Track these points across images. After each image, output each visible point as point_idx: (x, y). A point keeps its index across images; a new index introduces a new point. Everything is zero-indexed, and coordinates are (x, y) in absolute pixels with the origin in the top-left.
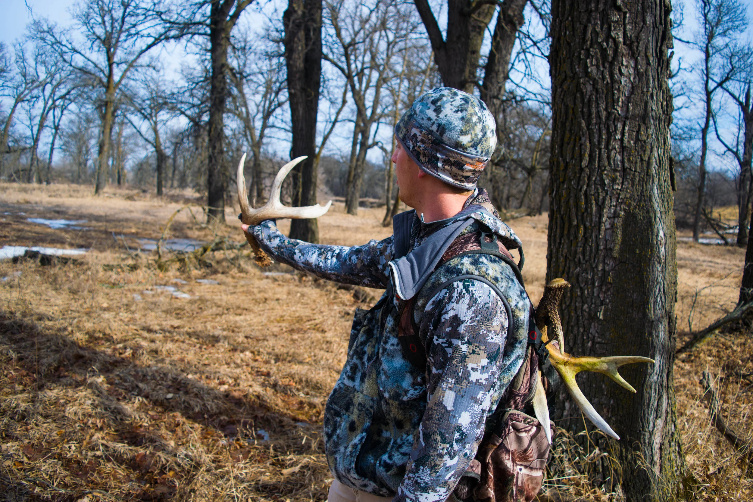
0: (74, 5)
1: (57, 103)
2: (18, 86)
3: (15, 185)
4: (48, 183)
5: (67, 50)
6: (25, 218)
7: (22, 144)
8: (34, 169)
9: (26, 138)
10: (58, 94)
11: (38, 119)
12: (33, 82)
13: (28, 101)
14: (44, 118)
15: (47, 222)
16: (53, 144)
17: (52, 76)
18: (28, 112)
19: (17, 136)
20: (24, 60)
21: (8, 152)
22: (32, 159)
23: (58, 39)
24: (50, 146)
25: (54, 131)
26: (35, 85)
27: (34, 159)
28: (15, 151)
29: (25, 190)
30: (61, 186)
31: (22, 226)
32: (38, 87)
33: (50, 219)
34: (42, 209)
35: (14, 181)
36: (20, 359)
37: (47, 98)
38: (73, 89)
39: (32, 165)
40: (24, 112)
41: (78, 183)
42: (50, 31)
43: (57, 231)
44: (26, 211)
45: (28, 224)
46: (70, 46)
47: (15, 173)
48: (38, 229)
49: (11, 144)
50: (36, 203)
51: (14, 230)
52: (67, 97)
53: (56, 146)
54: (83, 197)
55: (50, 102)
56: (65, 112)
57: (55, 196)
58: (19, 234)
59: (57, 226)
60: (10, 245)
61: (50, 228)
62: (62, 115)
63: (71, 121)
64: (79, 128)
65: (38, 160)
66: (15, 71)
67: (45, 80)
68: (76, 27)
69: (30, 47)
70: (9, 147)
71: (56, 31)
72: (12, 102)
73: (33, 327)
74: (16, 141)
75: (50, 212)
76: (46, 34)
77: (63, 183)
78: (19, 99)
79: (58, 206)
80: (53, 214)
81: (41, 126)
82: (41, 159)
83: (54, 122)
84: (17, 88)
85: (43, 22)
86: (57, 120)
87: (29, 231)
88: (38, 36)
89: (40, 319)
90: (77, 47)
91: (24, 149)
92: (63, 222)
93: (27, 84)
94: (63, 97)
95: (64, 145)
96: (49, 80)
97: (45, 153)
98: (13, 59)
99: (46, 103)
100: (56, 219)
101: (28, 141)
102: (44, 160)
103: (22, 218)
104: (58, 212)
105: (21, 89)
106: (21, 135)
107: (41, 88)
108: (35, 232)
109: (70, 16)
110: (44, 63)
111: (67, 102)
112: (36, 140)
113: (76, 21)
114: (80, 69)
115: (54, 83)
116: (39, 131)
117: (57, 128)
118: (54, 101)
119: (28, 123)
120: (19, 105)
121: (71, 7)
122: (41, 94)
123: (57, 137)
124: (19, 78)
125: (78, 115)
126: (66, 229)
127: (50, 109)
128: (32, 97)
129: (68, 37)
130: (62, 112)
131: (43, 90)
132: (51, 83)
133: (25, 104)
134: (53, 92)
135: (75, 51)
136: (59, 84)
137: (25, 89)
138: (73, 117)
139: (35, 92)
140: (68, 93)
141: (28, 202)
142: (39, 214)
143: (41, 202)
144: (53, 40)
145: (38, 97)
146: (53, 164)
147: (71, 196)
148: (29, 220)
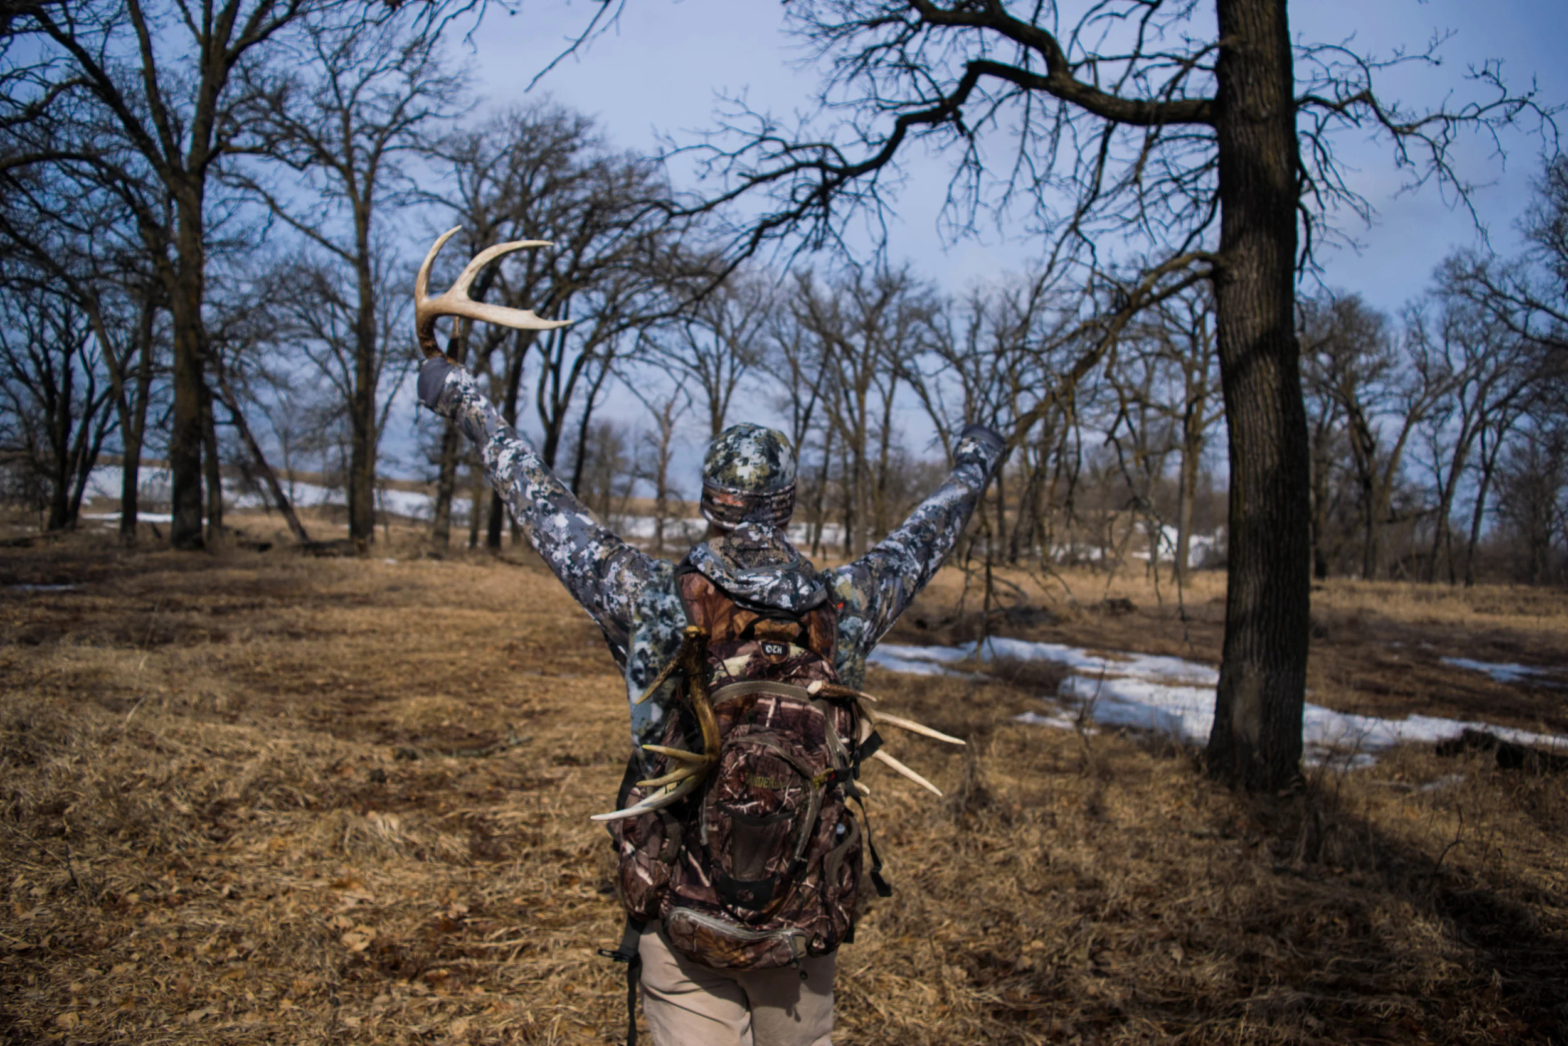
0: (1528, 212)
1: (1491, 416)
2: (1413, 391)
3: (1403, 586)
4: (1469, 582)
5: (1515, 306)
6: (1437, 657)
7: (1417, 503)
8: (1440, 553)
9: (1427, 491)
10: (1491, 398)
11: (1450, 453)
12: (1440, 379)
13: (1431, 418)
14: (1462, 448)
15: (1484, 667)
16: (1480, 501)
17: (1480, 364)
18: (1431, 440)
19: (1406, 488)
20: (1422, 339)
21: (1390, 521)
22: (1438, 534)
23: (1496, 285)
24: (1474, 506)
25: (1482, 474)
26: (1444, 385)
27: (1443, 533)
28: (1404, 518)
29: (1427, 597)
30: (1495, 590)
31: (1433, 674)
32: (1448, 389)
33: (1488, 660)
34: (1465, 636)
35: (1401, 577)
36: (1507, 990)
37: (1468, 408)
38: (1523, 384)
39: (1437, 545)
40: (1421, 440)
41: (1530, 582)
42: (1480, 273)
43: (1510, 689)
44: (1436, 642)
45: (1444, 669)
46: (1521, 298)
47: (1405, 561)
48: (1465, 680)
49: (1396, 505)
50: (1452, 624)
51: (1419, 679)
52: (1513, 401)
53: (1487, 505)
54: (1548, 613)
55: (1475, 418)
56: (1507, 434)
57: (1486, 611)
58: (1433, 689)
59: (1506, 677)
60: (1421, 713)
61: (1492, 679)
62: (1500, 439)
63: (1517, 453)
64: (1532, 466)
65: (1449, 535)
66: (1405, 363)
67: (1464, 372)
68: (1536, 255)
69: (1434, 312)
70: (1393, 511)
71: (1493, 269)
72: (1398, 422)
73: (1516, 915)
74: (1406, 499)
75: (1484, 646)
76: (1471, 282)
77: (1499, 583)
78: (1413, 417)
79: (1498, 632)
80: (1491, 650)
81: (1458, 466)
82: (1455, 531)
83: (1483, 456)
84: (1408, 395)
85: (1464, 258)
86: (1489, 452)
87: (1453, 686)
88: (1457, 287)
89: (1528, 898)
90: (1536, 294)
91: (1420, 514)
92: (1516, 668)
93: (1427, 384)
94: (1501, 404)
95: (1504, 501)
96: (1472, 372)
97: (1464, 519)
98: (1402, 340)
99: (1466, 418)
100: (1500, 660)
101: (1430, 498)
102: (1462, 534)
103: (1429, 654)
104: (1502, 646)
105: (1417, 396)
106: (1414, 488)
107: (1457, 390)
108: (1464, 688)
109: (1522, 236)
110: (1460, 338)
111: (1511, 411)
112: (1446, 495)
113: (1534, 244)
114: (1545, 342)
115: (1484, 377)
116: (1453, 476)
117: (1488, 468)
118: (1483, 415)
119: (1430, 462)
120: (1414, 428)
121: (1523, 218)
122: (1457, 401)
123: (1491, 486)
124: (1413, 375)
125: (1532, 439)
126: (1525, 685)
127: (1475, 430)
128: (1438, 411)
129: (1518, 280)
130: (1500, 434)
131: (1462, 395)
132: (1476, 377)
133: (1425, 426)
134: (1481, 396)
135: (1531, 305)
136: (1494, 377)
137: (1426, 394)
138: (1522, 443)
139: (1443, 400)
140: (1514, 393)
141: (1434, 622)
142: (1461, 648)
143: (1462, 622)
144: (1487, 291)
145: (1449, 409)
146: (1480, 541)
147: (1521, 611)
148: (1446, 661)
